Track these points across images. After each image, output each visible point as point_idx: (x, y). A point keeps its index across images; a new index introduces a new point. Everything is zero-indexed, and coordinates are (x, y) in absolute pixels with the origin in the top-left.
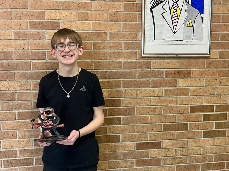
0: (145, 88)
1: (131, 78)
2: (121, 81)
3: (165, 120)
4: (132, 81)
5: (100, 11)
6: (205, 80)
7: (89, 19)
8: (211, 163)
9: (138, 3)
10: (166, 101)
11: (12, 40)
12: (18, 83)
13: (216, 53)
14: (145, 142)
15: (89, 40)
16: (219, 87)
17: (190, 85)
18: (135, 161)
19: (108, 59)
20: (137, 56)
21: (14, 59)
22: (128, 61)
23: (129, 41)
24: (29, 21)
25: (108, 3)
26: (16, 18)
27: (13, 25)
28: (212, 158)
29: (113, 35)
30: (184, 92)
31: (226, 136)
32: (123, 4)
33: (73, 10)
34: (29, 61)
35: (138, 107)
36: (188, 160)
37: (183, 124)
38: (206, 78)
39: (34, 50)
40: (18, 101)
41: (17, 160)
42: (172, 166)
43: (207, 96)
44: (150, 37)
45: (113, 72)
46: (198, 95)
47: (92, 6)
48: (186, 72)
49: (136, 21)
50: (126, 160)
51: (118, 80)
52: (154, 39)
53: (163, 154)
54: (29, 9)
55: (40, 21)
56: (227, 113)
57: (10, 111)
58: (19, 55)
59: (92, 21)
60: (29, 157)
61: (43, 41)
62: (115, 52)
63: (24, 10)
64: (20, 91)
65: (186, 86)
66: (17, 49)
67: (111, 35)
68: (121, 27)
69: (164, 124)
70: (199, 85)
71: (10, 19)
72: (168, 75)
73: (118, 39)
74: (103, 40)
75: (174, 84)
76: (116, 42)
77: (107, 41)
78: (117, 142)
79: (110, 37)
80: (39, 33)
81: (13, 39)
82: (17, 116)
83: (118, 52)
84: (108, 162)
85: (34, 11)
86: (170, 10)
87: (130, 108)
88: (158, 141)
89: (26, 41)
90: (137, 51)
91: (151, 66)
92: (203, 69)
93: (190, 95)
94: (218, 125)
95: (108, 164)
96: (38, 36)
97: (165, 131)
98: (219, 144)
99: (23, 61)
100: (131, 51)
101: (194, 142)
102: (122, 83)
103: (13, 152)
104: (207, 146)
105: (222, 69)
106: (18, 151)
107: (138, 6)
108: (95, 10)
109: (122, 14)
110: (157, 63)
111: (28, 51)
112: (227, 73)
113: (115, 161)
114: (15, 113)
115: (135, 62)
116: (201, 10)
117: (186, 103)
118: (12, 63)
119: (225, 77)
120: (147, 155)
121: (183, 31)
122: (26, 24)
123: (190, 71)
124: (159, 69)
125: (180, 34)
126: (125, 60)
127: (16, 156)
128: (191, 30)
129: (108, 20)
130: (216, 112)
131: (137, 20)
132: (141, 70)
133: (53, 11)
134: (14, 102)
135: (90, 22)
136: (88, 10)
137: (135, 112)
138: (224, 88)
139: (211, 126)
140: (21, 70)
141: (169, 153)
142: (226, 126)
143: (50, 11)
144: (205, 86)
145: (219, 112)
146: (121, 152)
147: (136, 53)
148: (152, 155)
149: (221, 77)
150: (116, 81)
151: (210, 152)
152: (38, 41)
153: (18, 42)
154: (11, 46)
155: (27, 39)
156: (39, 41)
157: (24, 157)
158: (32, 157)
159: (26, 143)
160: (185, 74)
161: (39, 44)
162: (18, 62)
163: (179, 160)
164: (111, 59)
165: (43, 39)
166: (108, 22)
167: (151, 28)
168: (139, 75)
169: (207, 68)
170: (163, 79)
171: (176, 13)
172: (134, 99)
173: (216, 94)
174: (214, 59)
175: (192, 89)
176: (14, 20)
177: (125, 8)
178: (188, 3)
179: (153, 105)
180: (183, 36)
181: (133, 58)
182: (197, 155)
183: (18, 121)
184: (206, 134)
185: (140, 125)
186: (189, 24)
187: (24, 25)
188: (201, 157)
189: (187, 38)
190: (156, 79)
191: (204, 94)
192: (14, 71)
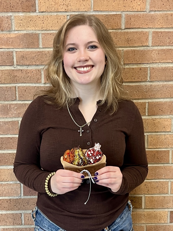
22: (159, 66)
23: (162, 30)
29: (132, 19)
73: (141, 27)
76: (136, 32)
77: (120, 31)
83: (142, 51)
87: (161, 151)
100: (165, 48)
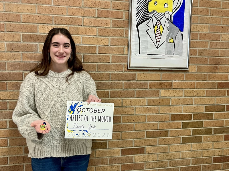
0: (130, 98)
1: (118, 89)
2: (109, 91)
3: (148, 127)
4: (118, 91)
5: (90, 26)
6: (184, 91)
7: (79, 34)
8: (189, 166)
9: (125, 20)
10: (149, 110)
11: (5, 52)
12: (10, 93)
13: (194, 67)
14: (130, 148)
15: (79, 53)
16: (196, 97)
17: (171, 96)
18: (120, 165)
19: (97, 71)
20: (124, 68)
21: (7, 70)
24: (22, 34)
25: (97, 20)
26: (10, 31)
27: (6, 37)
28: (190, 162)
30: (165, 102)
31: (202, 142)
32: (111, 21)
33: (65, 25)
34: (21, 71)
35: (124, 115)
36: (168, 164)
37: (164, 131)
38: (185, 89)
39: (26, 62)
40: (10, 110)
41: (7, 167)
42: (154, 170)
43: (185, 106)
44: (135, 52)
45: (102, 83)
46: (178, 104)
47: (83, 21)
48: (168, 84)
49: (123, 37)
50: (112, 165)
51: (106, 90)
52: (139, 53)
53: (146, 158)
54: (22, 23)
55: (33, 34)
56: (203, 121)
57: (2, 120)
58: (11, 66)
59: (82, 35)
60: (20, 164)
61: (35, 53)
62: (103, 65)
63: (17, 23)
64: (12, 101)
65: (167, 97)
66: (10, 60)
67: (100, 49)
68: (109, 42)
69: (147, 131)
70: (179, 96)
71: (3, 32)
72: (151, 86)
74: (92, 53)
75: (157, 94)
78: (104, 148)
79: (99, 51)
80: (32, 46)
81: (6, 50)
82: (8, 124)
84: (96, 167)
85: (27, 25)
86: (154, 27)
88: (141, 147)
89: (19, 53)
90: (123, 64)
91: (136, 78)
92: (183, 81)
93: (170, 104)
94: (195, 132)
95: (96, 169)
96: (31, 49)
97: (148, 138)
98: (195, 149)
99: (15, 72)
101: (173, 148)
102: (109, 93)
103: (4, 159)
104: (185, 151)
105: (199, 81)
106: (9, 158)
107: (125, 23)
108: (85, 25)
109: (110, 29)
110: (141, 75)
111: (20, 62)
112: (203, 85)
113: (102, 166)
114: (7, 122)
115: (122, 74)
116: (181, 28)
117: (167, 112)
118: (4, 74)
119: (202, 88)
120: (132, 160)
121: (165, 47)
122: (19, 36)
123: (171, 83)
124: (144, 80)
125: (163, 49)
126: (113, 72)
127: (7, 163)
128: (172, 46)
129: (97, 35)
130: (193, 120)
131: (124, 35)
132: (127, 81)
133: (46, 25)
134: (5, 111)
135: (80, 36)
136: (79, 25)
137: (121, 121)
138: (200, 99)
139: (189, 133)
140: (13, 80)
141: (152, 158)
142: (202, 133)
143: (43, 25)
144: (184, 97)
145: (196, 120)
146: (107, 158)
147: (123, 66)
148: (136, 160)
149: (198, 88)
150: (104, 91)
151: (188, 156)
152: (30, 53)
153: (11, 54)
154: (3, 57)
155: (20, 51)
156: (32, 53)
157: (15, 164)
158: (23, 164)
159: (17, 151)
160: (167, 86)
161: (31, 56)
162: (10, 73)
163: (160, 164)
164: (99, 71)
165: (36, 51)
166: (98, 37)
167: (137, 43)
168: (125, 86)
169: (186, 80)
170: (146, 90)
171: (159, 30)
172: (120, 108)
173: (193, 104)
174: (192, 72)
175: (172, 99)
176: (7, 33)
177: (113, 24)
178: (170, 21)
179: (138, 113)
180: (165, 51)
181: (120, 70)
182: (177, 159)
183: (9, 129)
184: (185, 140)
185: (125, 132)
186: (170, 40)
187: (17, 37)
188: (180, 161)
189: (169, 53)
190: (140, 90)
191: (183, 104)
192: (6, 81)
